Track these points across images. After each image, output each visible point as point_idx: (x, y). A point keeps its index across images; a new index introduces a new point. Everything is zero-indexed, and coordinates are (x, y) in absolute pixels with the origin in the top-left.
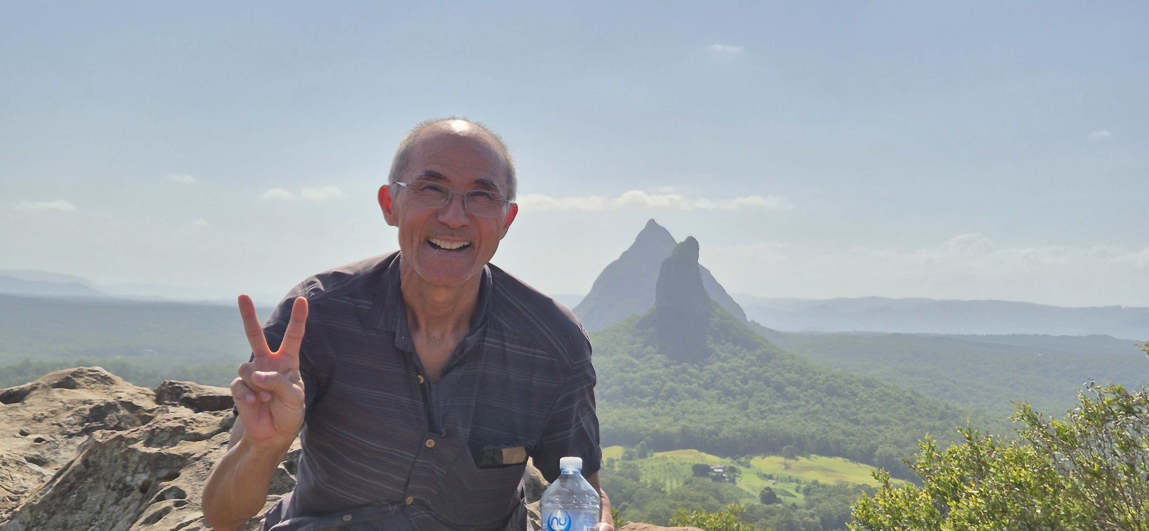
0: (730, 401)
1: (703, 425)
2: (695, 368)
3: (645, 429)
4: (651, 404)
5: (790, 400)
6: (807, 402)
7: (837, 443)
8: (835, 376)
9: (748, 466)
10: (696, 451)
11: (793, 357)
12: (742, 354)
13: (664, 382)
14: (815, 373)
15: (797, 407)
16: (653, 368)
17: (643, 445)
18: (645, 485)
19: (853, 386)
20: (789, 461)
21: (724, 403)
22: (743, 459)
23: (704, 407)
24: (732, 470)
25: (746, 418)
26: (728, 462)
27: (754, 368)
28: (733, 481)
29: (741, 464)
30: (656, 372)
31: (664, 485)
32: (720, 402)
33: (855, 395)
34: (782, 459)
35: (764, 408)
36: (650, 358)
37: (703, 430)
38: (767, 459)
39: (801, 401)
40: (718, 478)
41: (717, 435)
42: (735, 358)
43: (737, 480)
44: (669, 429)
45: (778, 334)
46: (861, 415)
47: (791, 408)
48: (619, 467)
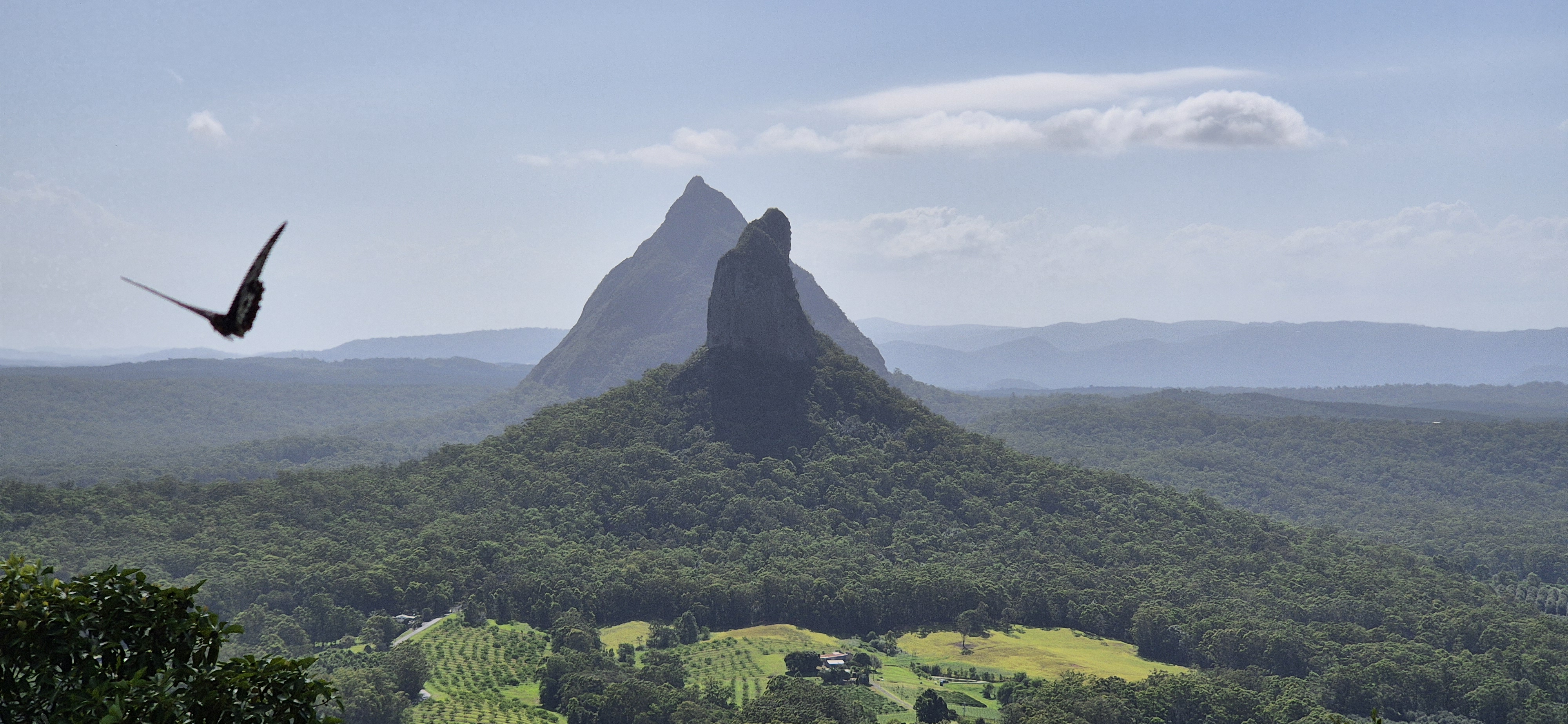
0: (856, 528)
1: (805, 577)
2: (789, 466)
3: (692, 588)
4: (702, 538)
5: (971, 523)
6: (1004, 525)
7: (1062, 600)
8: (1058, 475)
9: (892, 653)
10: (793, 627)
11: (976, 439)
12: (879, 437)
13: (727, 495)
14: (1018, 470)
15: (984, 537)
16: (704, 469)
17: (687, 619)
18: (693, 695)
19: (1090, 492)
20: (970, 640)
21: (845, 533)
22: (882, 640)
23: (806, 543)
24: (863, 660)
25: (887, 561)
26: (853, 644)
27: (901, 464)
28: (866, 682)
29: (880, 648)
30: (711, 475)
31: (730, 692)
32: (836, 530)
33: (1096, 509)
34: (957, 637)
35: (921, 540)
36: (700, 449)
37: (804, 586)
38: (931, 636)
39: (993, 524)
40: (835, 676)
41: (832, 595)
42: (865, 444)
43: (872, 678)
44: (740, 586)
45: (947, 396)
46: (1107, 546)
47: (974, 538)
48: (643, 661)
